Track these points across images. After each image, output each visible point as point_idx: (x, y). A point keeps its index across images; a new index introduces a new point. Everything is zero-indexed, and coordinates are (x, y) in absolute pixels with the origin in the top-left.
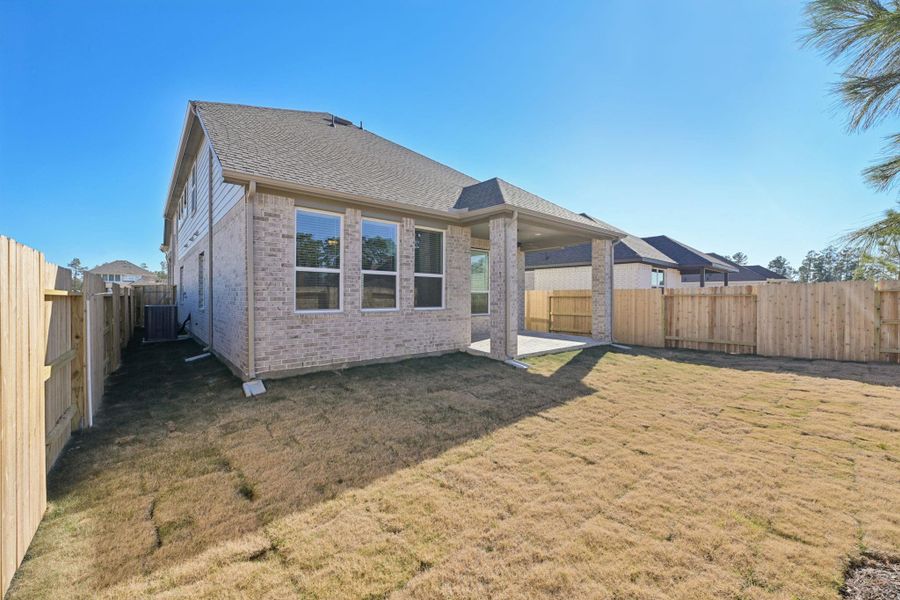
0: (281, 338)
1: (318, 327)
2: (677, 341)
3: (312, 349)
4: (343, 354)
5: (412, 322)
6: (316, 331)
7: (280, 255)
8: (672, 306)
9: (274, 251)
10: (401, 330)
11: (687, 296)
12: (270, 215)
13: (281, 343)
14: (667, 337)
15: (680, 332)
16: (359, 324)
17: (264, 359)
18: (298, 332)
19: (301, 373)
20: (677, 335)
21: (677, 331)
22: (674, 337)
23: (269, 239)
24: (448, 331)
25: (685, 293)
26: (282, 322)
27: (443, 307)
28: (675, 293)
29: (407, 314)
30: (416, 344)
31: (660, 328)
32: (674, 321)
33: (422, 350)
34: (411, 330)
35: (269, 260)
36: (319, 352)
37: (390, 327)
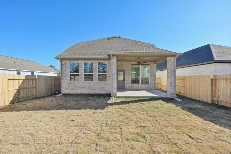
0: (67, 87)
1: (73, 85)
2: (218, 101)
3: (72, 89)
4: (79, 91)
5: (96, 85)
6: (73, 86)
7: (66, 71)
8: (215, 84)
9: (66, 70)
10: (93, 87)
11: (224, 79)
12: (65, 64)
13: (67, 88)
14: (213, 99)
15: (220, 97)
16: (82, 85)
17: (64, 90)
18: (70, 86)
19: (70, 94)
20: (218, 98)
21: (218, 96)
22: (217, 99)
23: (65, 68)
24: (108, 88)
25: (222, 77)
26: (67, 84)
27: (107, 81)
28: (217, 77)
29: (95, 83)
30: (97, 90)
31: (209, 94)
32: (217, 91)
33: (99, 92)
34: (96, 87)
35: (65, 72)
36: (74, 90)
37: (90, 86)
